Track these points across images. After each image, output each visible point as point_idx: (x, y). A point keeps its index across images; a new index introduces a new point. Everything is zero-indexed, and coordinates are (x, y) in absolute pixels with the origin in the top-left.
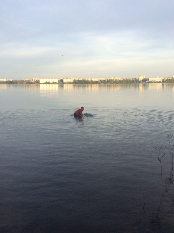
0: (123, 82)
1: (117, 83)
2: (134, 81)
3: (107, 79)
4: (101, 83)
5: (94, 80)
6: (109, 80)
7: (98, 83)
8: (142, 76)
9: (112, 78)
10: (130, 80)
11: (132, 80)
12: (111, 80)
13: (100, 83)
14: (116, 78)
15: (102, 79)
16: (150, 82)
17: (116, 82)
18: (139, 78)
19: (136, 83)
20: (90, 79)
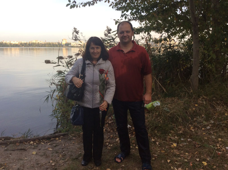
0: (46, 46)
1: (40, 47)
2: (57, 45)
3: (28, 42)
4: (22, 46)
5: (13, 43)
6: (30, 43)
7: (18, 47)
8: (65, 40)
9: (34, 42)
10: (53, 44)
11: (55, 43)
12: (33, 43)
13: (20, 47)
14: (38, 41)
15: (23, 42)
16: (72, 46)
17: (38, 45)
18: (62, 42)
19: (59, 47)
20: (8, 42)
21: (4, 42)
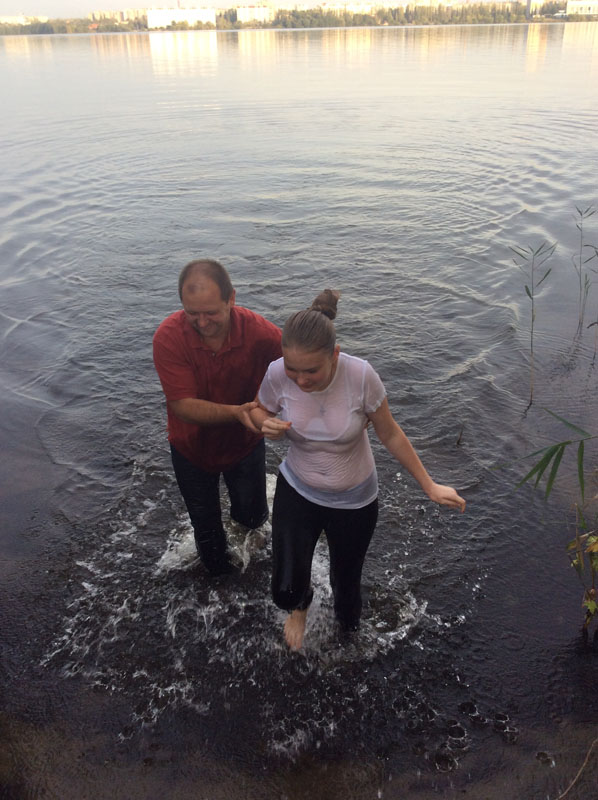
3: (405, 6)
5: (353, 10)
12: (422, 8)
13: (376, 25)
15: (387, 7)
16: (569, 16)
20: (338, 8)
21: (325, 9)
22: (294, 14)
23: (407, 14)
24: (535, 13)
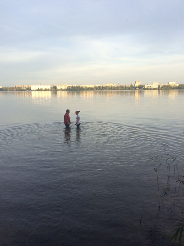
0: (119, 89)
4: (96, 90)
5: (88, 86)
7: (93, 90)
8: (138, 83)
10: (125, 87)
12: (107, 86)
14: (111, 84)
15: (97, 86)
16: (146, 88)
17: (111, 89)
18: (135, 85)
19: (131, 90)
21: (81, 86)
22: (72, 87)
23: (103, 87)
24: (136, 88)
